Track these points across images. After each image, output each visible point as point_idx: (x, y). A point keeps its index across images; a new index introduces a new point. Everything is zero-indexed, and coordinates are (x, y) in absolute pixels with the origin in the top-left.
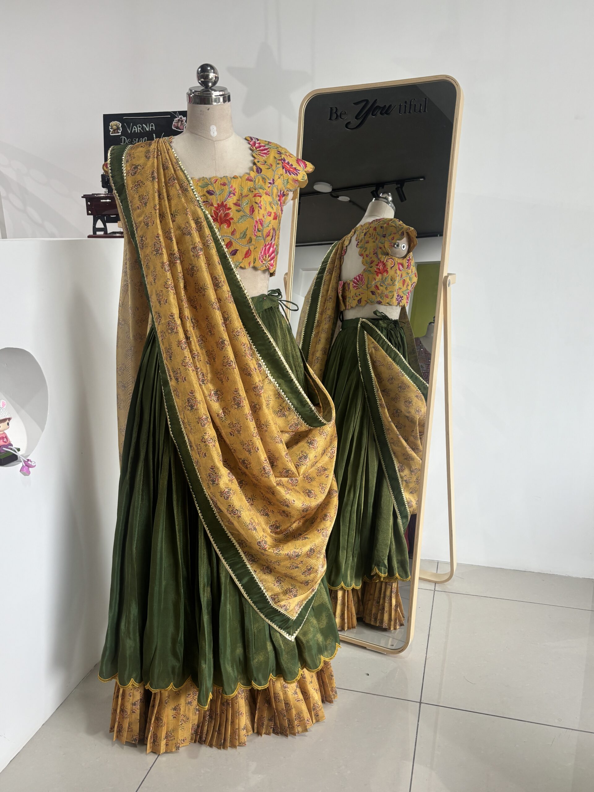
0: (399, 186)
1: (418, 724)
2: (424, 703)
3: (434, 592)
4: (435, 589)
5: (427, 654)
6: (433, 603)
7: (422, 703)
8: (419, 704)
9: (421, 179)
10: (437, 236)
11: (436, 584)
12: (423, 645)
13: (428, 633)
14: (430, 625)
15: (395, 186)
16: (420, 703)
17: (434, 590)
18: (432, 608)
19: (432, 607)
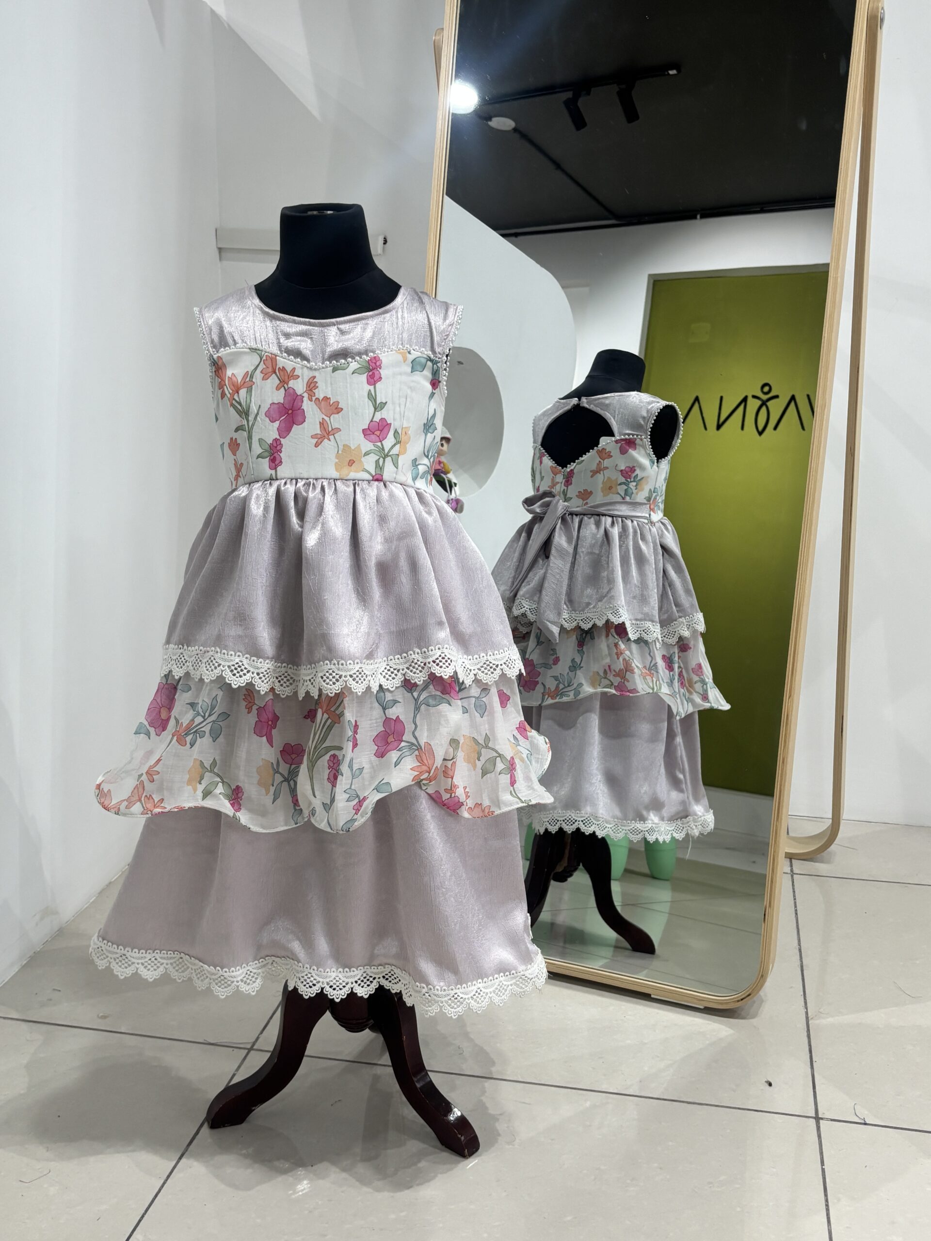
0: (623, 86)
1: (823, 1171)
2: (827, 1119)
3: (792, 876)
4: (792, 870)
5: (807, 1008)
6: (795, 899)
7: (822, 1119)
8: (814, 1121)
9: (671, 72)
10: (695, 218)
11: (793, 860)
12: (791, 987)
13: (799, 963)
14: (799, 945)
15: (613, 89)
16: (817, 1119)
17: (789, 872)
18: (796, 910)
19: (796, 907)
